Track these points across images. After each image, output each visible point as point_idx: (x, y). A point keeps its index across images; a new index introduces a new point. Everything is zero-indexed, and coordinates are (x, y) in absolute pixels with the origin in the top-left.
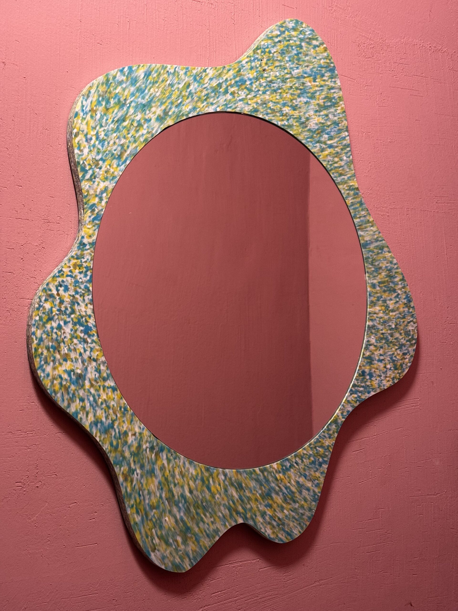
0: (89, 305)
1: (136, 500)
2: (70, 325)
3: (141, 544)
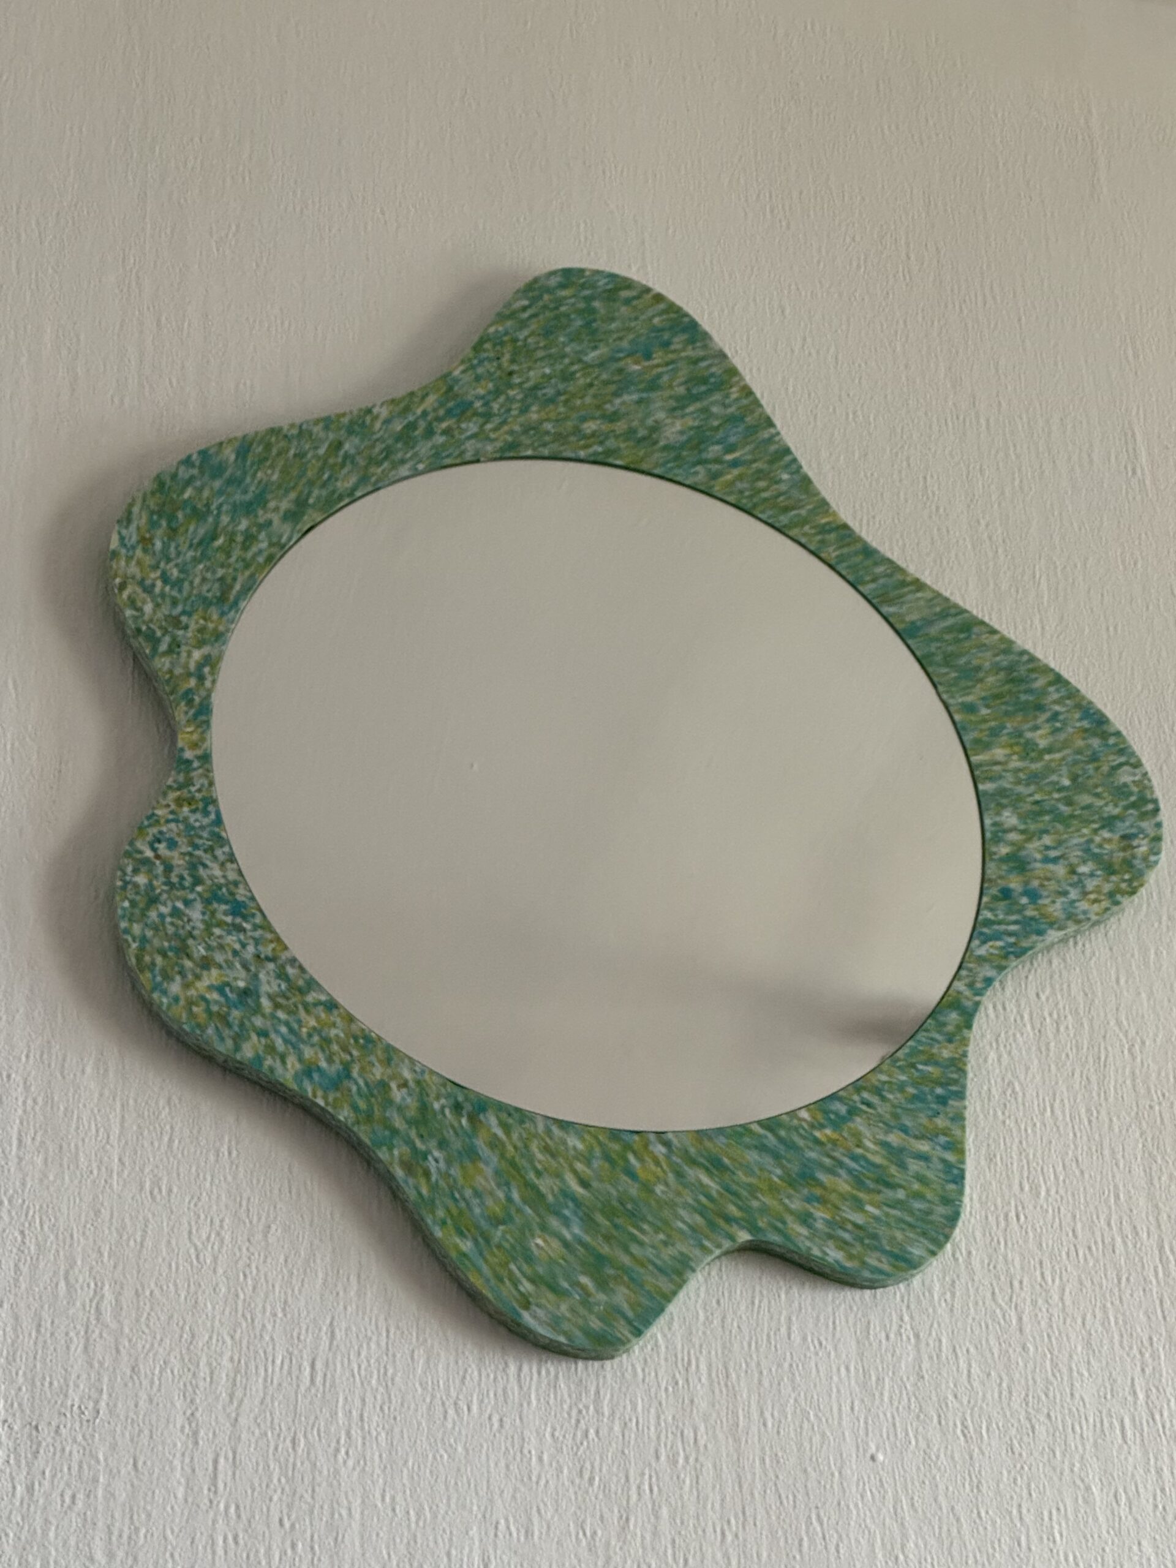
0: (229, 865)
1: (448, 1211)
2: (199, 906)
3: (490, 1296)
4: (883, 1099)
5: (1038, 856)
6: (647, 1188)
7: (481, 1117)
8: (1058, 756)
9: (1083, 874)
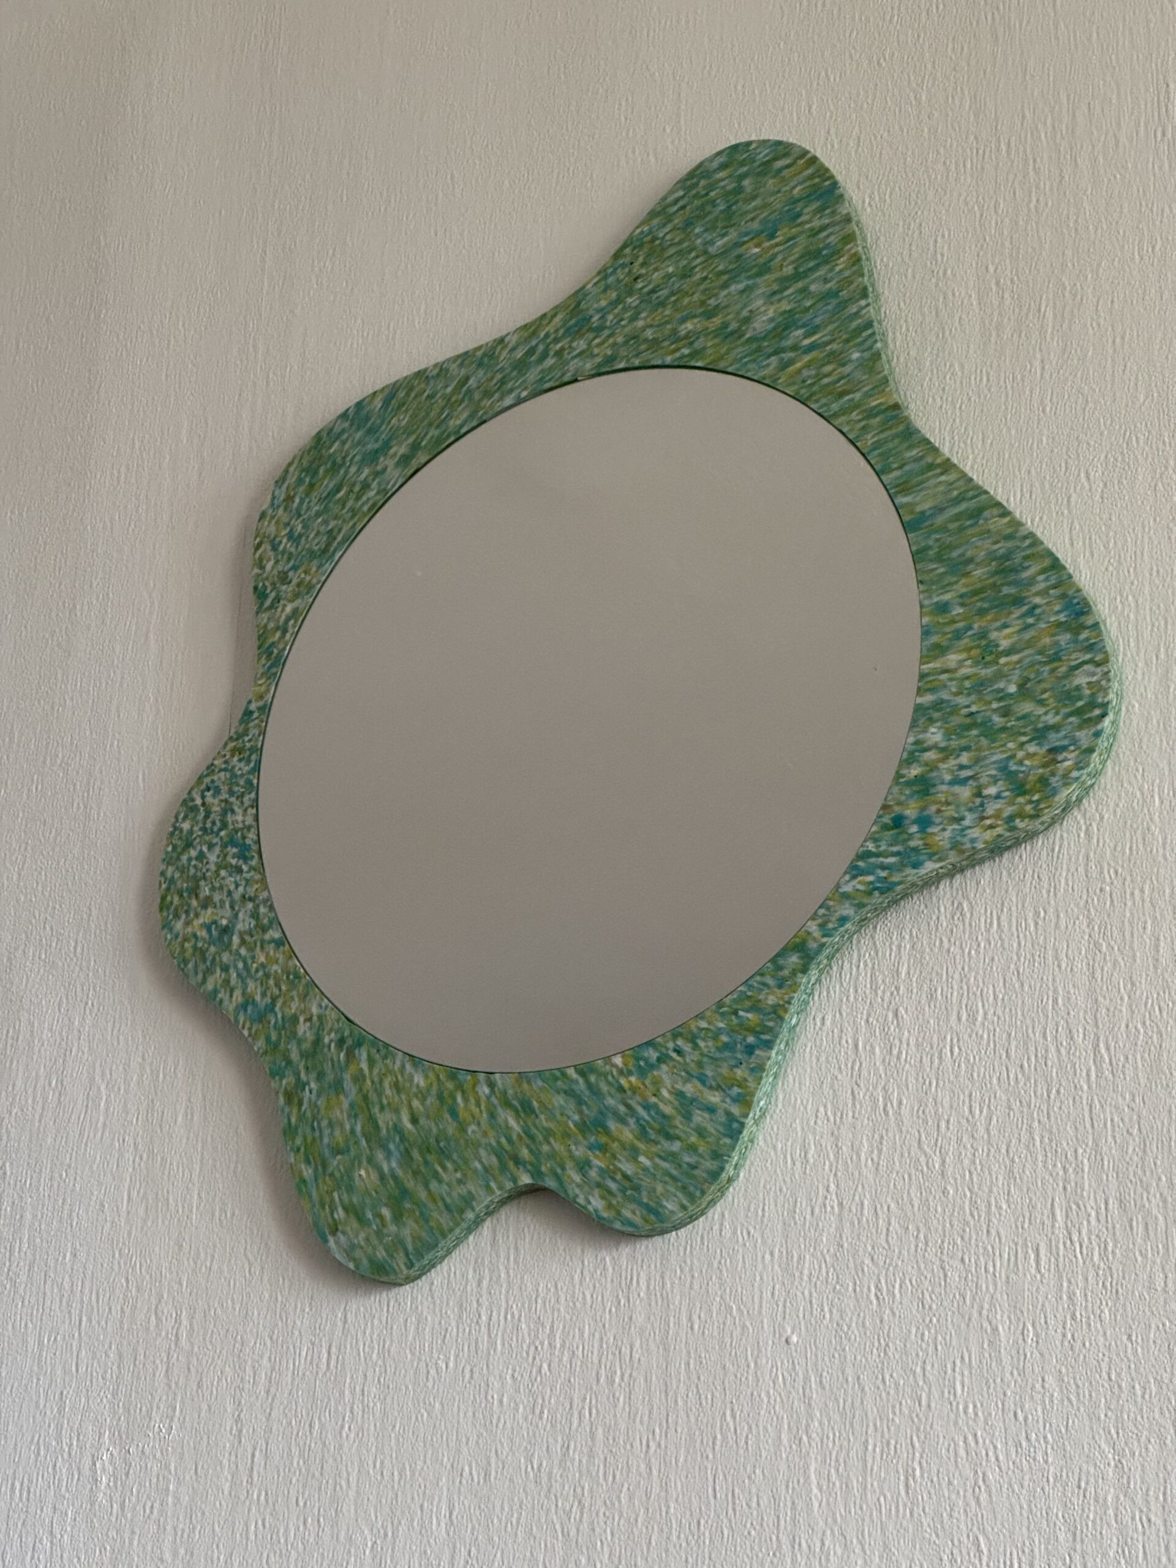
4: (696, 1046)
5: (948, 778)
6: (462, 1128)
7: (357, 1051)
8: (1015, 658)
9: (989, 796)
